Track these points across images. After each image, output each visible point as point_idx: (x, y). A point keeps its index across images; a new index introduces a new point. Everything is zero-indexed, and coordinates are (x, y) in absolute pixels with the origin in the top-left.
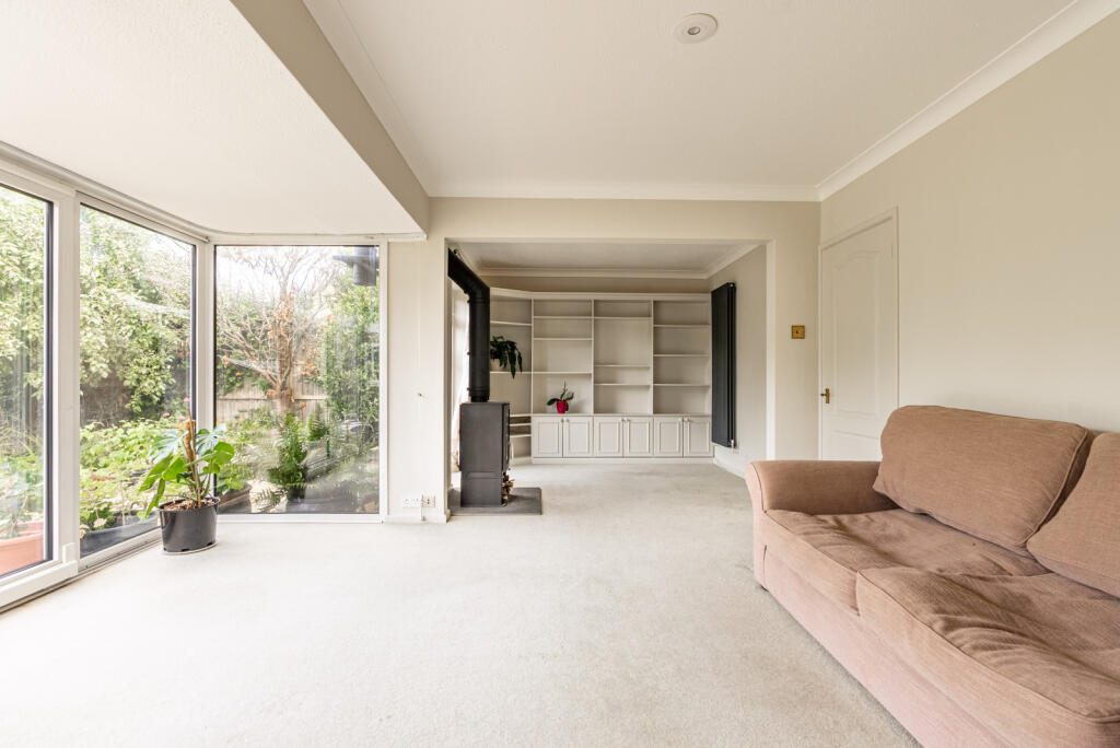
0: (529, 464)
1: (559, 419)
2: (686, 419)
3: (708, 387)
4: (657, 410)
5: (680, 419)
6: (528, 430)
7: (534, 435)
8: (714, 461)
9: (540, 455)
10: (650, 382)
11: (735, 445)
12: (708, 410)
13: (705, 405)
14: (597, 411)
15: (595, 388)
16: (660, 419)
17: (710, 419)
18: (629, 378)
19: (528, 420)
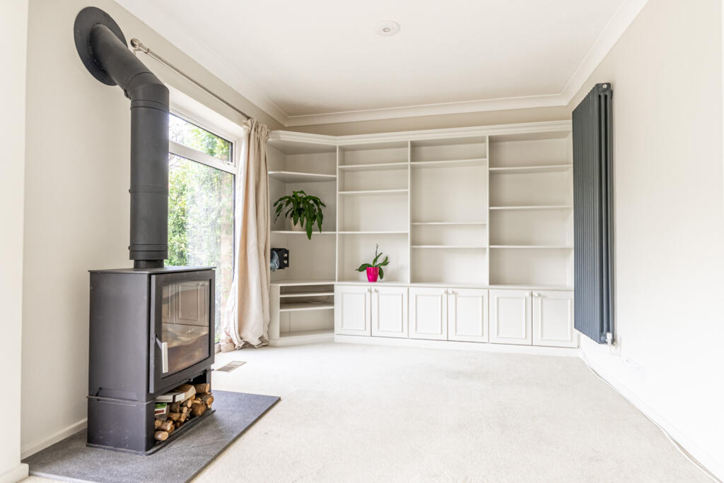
0: (331, 342)
1: (366, 289)
2: (535, 294)
3: (569, 249)
4: (494, 280)
5: (527, 294)
6: (329, 301)
7: (337, 307)
8: (578, 354)
9: (343, 332)
10: (485, 243)
11: (613, 341)
12: (569, 280)
13: (565, 273)
14: (415, 279)
15: (413, 251)
16: (497, 292)
17: (572, 294)
18: (458, 239)
19: (330, 289)
